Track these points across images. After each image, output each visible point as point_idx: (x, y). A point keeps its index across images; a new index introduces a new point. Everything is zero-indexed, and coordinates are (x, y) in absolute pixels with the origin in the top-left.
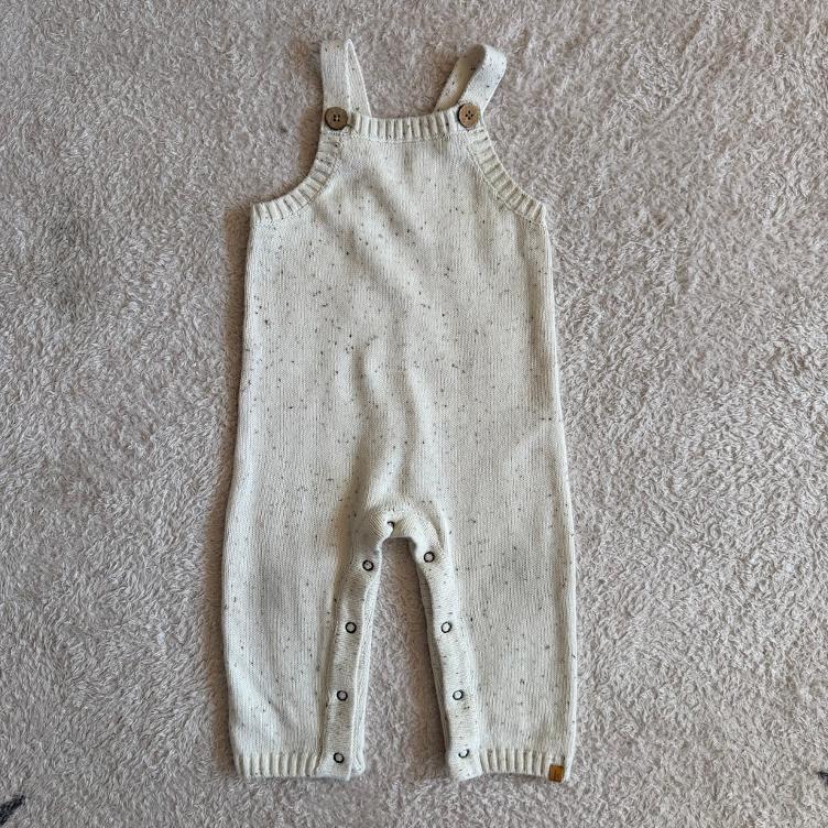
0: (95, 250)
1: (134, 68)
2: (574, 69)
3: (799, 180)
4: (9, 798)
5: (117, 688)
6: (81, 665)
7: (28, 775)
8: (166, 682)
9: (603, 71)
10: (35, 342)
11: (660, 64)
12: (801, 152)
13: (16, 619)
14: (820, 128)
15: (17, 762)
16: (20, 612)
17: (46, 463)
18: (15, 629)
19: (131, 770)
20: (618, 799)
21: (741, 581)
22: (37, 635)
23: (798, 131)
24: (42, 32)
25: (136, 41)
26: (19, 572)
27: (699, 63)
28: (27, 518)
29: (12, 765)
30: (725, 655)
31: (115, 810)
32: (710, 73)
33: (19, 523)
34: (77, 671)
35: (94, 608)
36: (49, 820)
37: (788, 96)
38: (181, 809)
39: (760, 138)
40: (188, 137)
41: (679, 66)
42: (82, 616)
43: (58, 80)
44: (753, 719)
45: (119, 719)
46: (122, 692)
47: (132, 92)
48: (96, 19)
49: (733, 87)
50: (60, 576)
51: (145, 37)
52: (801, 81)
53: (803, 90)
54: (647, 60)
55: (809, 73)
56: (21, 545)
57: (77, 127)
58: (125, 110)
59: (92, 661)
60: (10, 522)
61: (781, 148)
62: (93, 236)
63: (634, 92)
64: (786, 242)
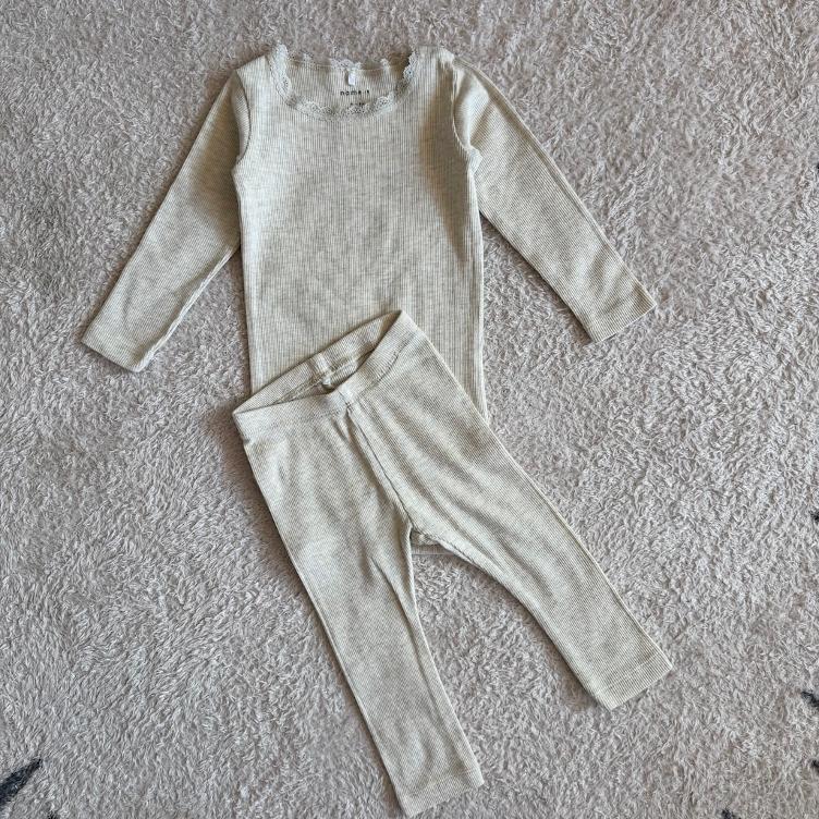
0: (72, 231)
1: (98, 52)
2: (525, 25)
3: (751, 119)
4: (27, 762)
5: (122, 651)
6: (86, 631)
7: (43, 739)
8: (169, 642)
9: (554, 25)
10: (21, 323)
11: (609, 14)
12: (752, 91)
13: (22, 591)
14: (769, 66)
15: (32, 727)
16: (24, 584)
17: (40, 439)
18: (21, 601)
19: (140, 727)
20: (608, 728)
21: (717, 513)
22: (42, 605)
23: (748, 71)
24: (8, 22)
25: (99, 25)
26: (21, 546)
27: (647, 10)
28: (26, 494)
29: (28, 730)
30: (705, 585)
31: (128, 767)
32: (659, 19)
33: (18, 499)
34: (83, 638)
35: (95, 577)
36: (67, 780)
37: (736, 38)
38: (191, 763)
39: (710, 81)
40: (155, 116)
41: (627, 14)
42: (84, 583)
43: (26, 68)
44: (735, 644)
45: (126, 680)
46: (128, 654)
47: (98, 75)
48: (58, 7)
49: (681, 31)
50: (61, 547)
51: (106, 21)
52: (749, 22)
53: (750, 30)
54: (596, 11)
55: (755, 13)
56: (22, 519)
57: (47, 113)
58: (92, 93)
59: (97, 626)
60: (10, 499)
61: (732, 89)
62: (69, 218)
63: (585, 43)
64: (742, 181)
